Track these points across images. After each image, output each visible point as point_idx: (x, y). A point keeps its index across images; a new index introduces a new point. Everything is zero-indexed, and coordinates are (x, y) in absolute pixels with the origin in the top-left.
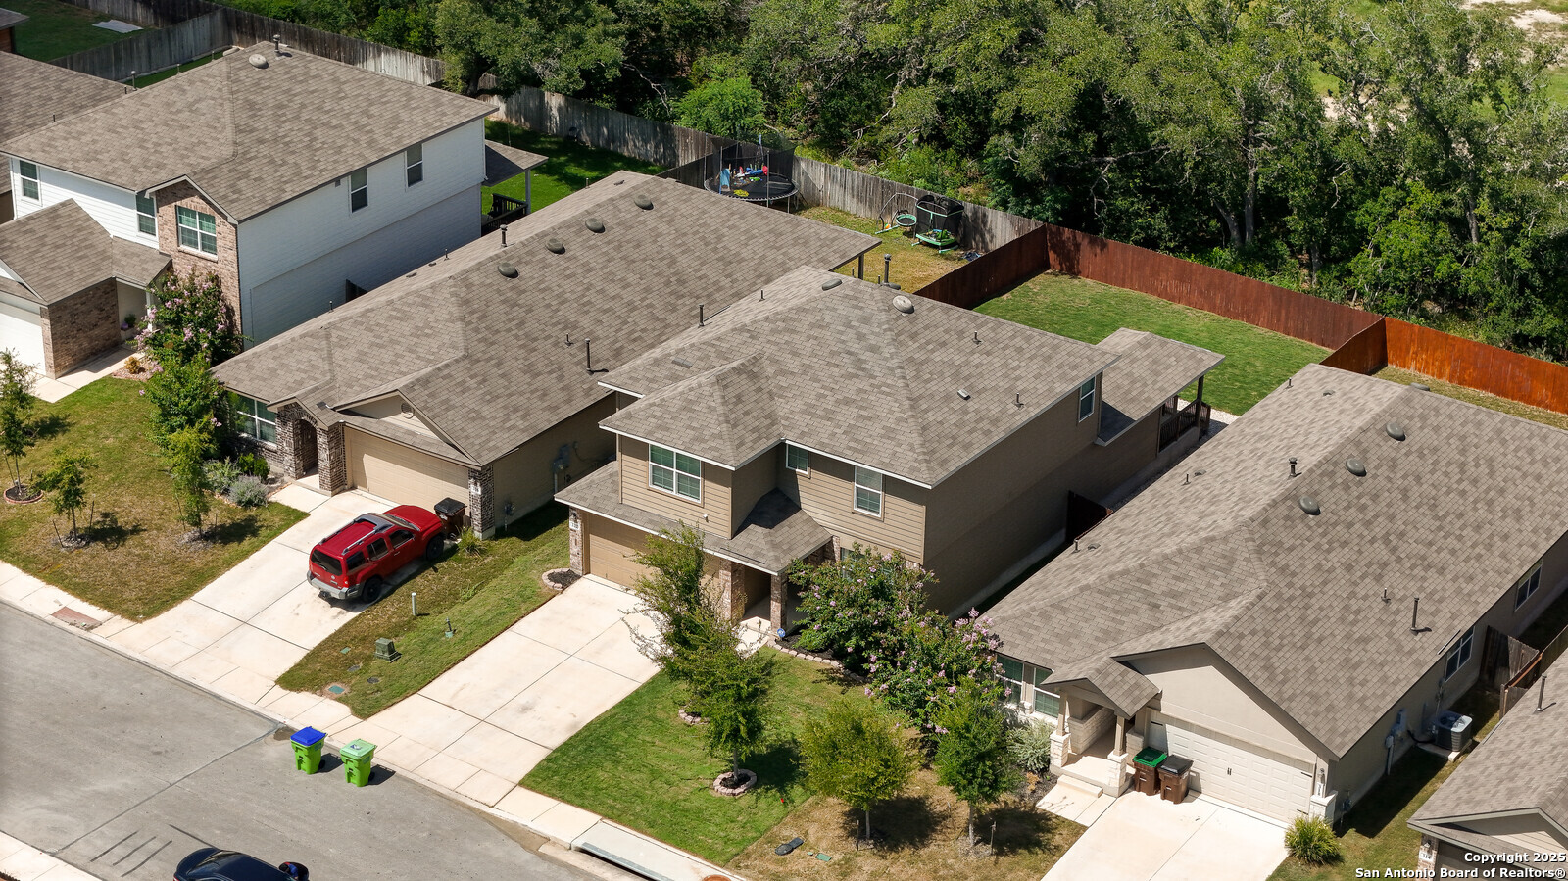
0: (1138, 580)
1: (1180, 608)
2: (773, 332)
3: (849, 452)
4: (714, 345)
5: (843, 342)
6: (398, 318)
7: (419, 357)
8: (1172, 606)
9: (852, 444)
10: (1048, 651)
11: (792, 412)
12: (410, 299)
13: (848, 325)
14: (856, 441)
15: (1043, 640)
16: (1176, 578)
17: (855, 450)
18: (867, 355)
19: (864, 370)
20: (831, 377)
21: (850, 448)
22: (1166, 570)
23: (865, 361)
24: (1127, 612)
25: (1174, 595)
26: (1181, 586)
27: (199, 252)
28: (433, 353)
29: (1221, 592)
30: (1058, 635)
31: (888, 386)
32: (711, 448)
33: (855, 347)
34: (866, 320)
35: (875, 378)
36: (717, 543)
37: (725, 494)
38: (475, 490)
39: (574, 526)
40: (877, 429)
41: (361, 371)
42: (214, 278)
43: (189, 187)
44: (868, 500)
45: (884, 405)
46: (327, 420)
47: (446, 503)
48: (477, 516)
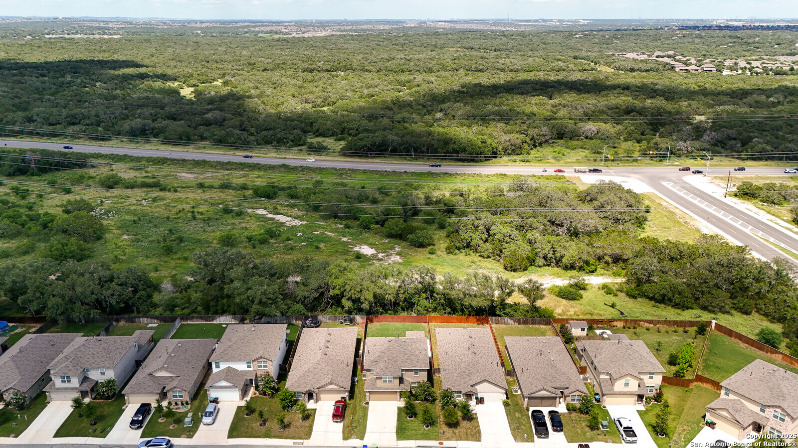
0: (464, 372)
3: (413, 367)
4: (379, 357)
5: (400, 350)
6: (315, 369)
9: (413, 365)
11: (399, 363)
12: (315, 364)
13: (399, 347)
15: (457, 387)
16: (469, 370)
20: (402, 356)
22: (466, 369)
23: (406, 352)
24: (465, 378)
25: (470, 374)
26: (470, 372)
27: (263, 368)
32: (395, 373)
33: (402, 350)
34: (401, 345)
35: (409, 354)
36: (397, 389)
37: (398, 381)
38: (347, 394)
39: (367, 394)
40: (415, 362)
41: (315, 380)
42: (267, 372)
43: (261, 357)
44: (416, 374)
45: (413, 358)
46: (316, 391)
47: (342, 398)
48: (347, 398)
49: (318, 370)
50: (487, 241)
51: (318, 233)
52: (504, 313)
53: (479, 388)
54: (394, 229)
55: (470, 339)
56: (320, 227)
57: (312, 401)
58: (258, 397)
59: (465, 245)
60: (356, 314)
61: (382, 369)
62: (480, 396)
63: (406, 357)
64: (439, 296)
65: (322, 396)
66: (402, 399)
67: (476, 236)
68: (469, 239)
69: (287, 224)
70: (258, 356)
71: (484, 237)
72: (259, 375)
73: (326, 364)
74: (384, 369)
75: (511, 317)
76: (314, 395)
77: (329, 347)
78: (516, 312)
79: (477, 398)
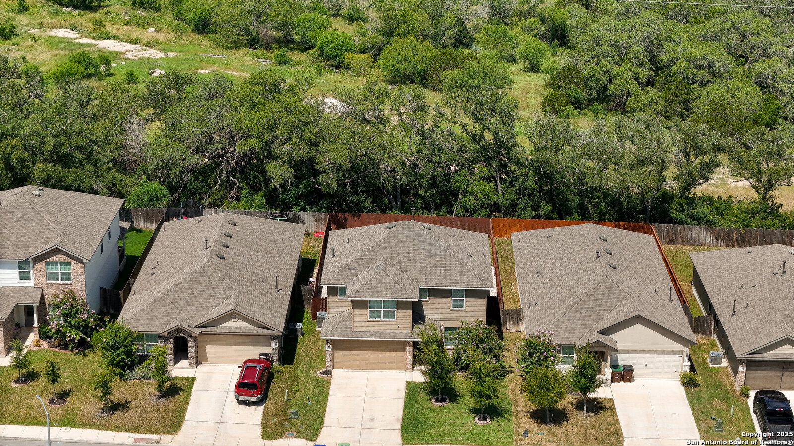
0: (582, 304)
1: (605, 310)
2: (383, 248)
3: (451, 284)
4: (362, 259)
5: (416, 245)
6: (194, 285)
7: (218, 298)
8: (602, 310)
9: (450, 281)
10: (567, 338)
11: (415, 276)
12: (194, 275)
13: (413, 238)
14: (450, 280)
15: (563, 335)
16: (596, 300)
17: (453, 283)
18: (430, 248)
19: (433, 253)
20: (421, 259)
21: (450, 283)
22: (590, 298)
23: (431, 250)
24: (586, 317)
25: (600, 306)
26: (600, 302)
27: (60, 281)
28: (223, 295)
29: (615, 300)
30: (567, 332)
31: (448, 257)
32: (402, 294)
33: (423, 246)
34: (419, 235)
35: (440, 255)
36: (406, 335)
37: (409, 313)
38: (275, 345)
39: (328, 348)
40: (455, 273)
41: (193, 310)
42: (71, 292)
43: (55, 251)
44: (458, 304)
45: (452, 264)
46: (196, 332)
47: (261, 354)
48: (276, 357)
49: (201, 287)
50: (650, 83)
51: (207, 72)
52: (692, 218)
53: (620, 339)
54: (406, 59)
55: (602, 242)
56: (211, 62)
57: (184, 363)
58: (47, 351)
59: (594, 94)
60: (303, 209)
61: (367, 283)
62: (623, 360)
63: (433, 261)
64: (524, 170)
65: (211, 350)
66: (417, 367)
67: (623, 71)
68: (605, 79)
69: (129, 55)
70: (47, 247)
71: (644, 73)
72: (48, 297)
73: (221, 275)
74: (374, 282)
75: (709, 225)
76: (190, 343)
77: (231, 246)
78: (721, 214)
79: (614, 366)
